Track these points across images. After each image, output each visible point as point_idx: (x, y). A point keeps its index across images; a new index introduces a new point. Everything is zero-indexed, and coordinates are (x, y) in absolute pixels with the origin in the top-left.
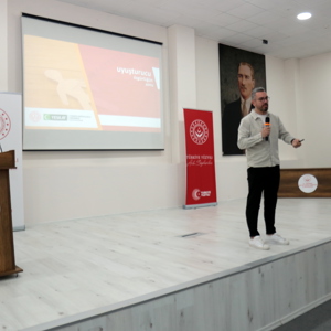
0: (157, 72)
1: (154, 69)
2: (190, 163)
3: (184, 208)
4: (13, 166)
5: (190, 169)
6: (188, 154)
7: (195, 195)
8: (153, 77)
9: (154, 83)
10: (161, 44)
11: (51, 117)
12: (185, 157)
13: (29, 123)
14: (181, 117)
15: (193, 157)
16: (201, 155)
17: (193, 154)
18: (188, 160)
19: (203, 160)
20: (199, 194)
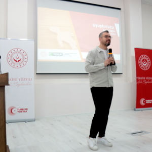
0: (117, 26)
1: (116, 24)
2: (139, 82)
3: (135, 110)
4: (8, 84)
5: (138, 86)
6: (137, 76)
7: (142, 102)
8: (115, 29)
9: (116, 33)
10: (120, 9)
11: (53, 54)
12: (135, 78)
13: (40, 58)
14: (133, 54)
15: (140, 78)
16: (146, 77)
17: (141, 77)
18: (137, 80)
19: (147, 80)
20: (144, 102)
